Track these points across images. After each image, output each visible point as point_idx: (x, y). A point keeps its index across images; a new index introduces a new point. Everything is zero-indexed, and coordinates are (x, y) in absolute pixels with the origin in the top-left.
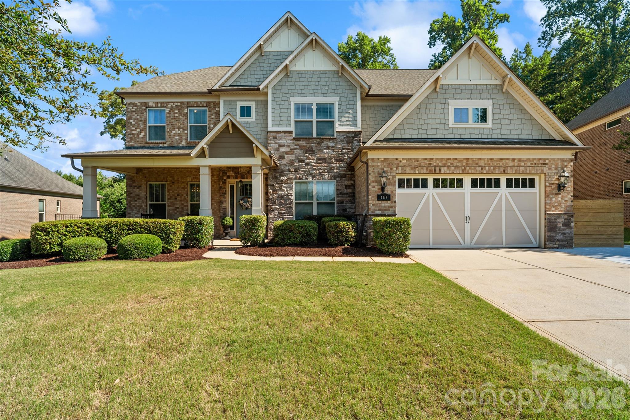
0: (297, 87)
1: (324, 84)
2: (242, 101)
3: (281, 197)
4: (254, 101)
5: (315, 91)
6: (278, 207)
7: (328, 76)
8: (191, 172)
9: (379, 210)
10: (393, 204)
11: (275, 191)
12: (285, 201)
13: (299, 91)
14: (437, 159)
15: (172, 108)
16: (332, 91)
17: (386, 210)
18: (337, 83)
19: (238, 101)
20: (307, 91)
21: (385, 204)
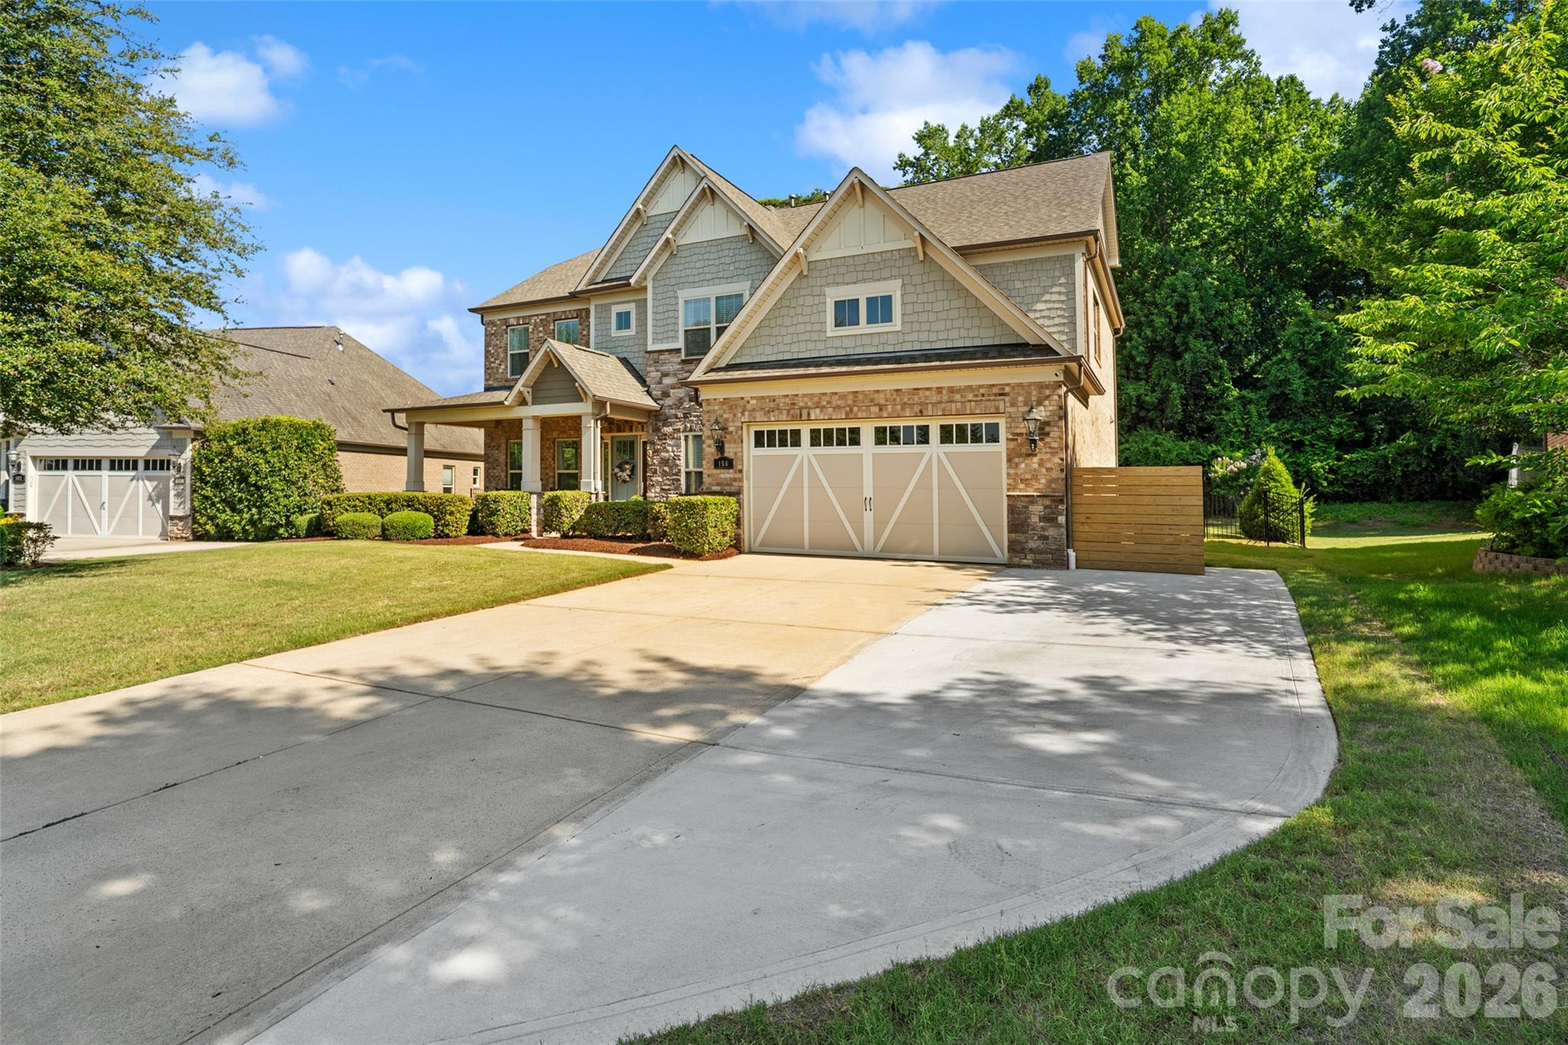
0: (688, 272)
1: (728, 260)
2: (618, 303)
3: (665, 462)
4: (634, 301)
5: (715, 276)
6: (660, 479)
7: (733, 246)
9: (718, 484)
10: (738, 475)
11: (656, 452)
12: (671, 468)
13: (691, 279)
14: (805, 395)
15: (536, 326)
16: (740, 272)
17: (727, 485)
18: (747, 257)
19: (613, 304)
20: (702, 277)
21: (725, 475)
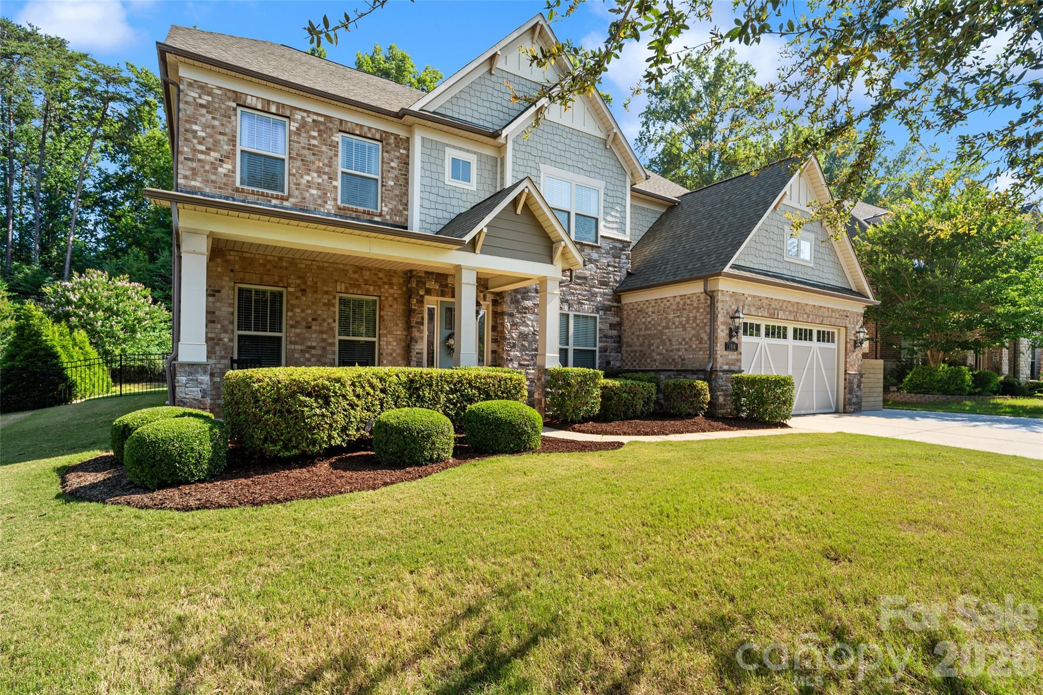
0: (551, 149)
1: (587, 155)
2: (454, 147)
3: (523, 336)
4: (475, 153)
5: (575, 164)
6: (518, 354)
7: (592, 143)
8: (345, 271)
9: (727, 364)
10: (739, 357)
11: (514, 325)
12: (530, 343)
13: (553, 157)
15: (303, 125)
16: (596, 170)
17: (733, 364)
18: (603, 159)
19: (447, 145)
20: (563, 160)
21: (732, 356)
